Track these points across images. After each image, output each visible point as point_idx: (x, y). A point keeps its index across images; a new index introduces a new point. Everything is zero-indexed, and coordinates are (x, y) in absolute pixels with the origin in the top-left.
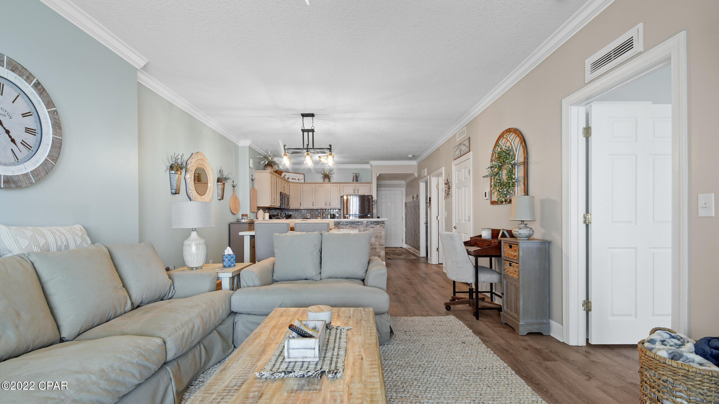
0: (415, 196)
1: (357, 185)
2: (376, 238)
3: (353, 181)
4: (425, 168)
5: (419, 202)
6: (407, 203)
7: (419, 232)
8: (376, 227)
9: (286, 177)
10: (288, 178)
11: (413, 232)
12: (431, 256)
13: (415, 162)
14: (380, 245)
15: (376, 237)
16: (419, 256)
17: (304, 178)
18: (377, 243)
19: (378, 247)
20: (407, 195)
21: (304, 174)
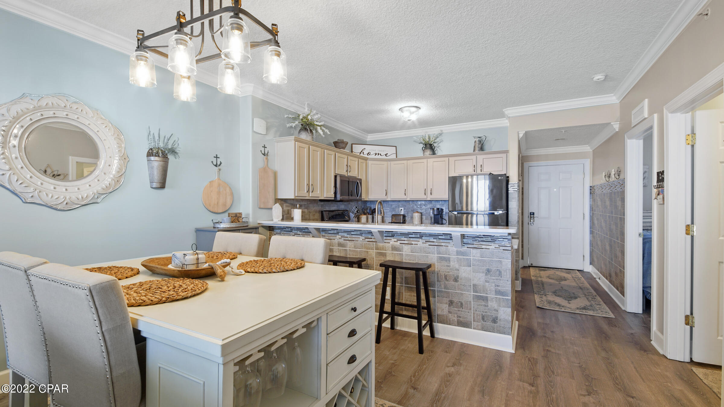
0: (613, 173)
1: (481, 157)
2: (486, 274)
3: (474, 151)
4: (644, 99)
5: (622, 184)
6: (594, 187)
7: (623, 253)
8: (488, 247)
9: (366, 152)
10: (368, 153)
11: (608, 247)
12: (661, 329)
13: (614, 98)
14: (498, 292)
15: (488, 271)
16: (623, 309)
17: (395, 153)
18: (490, 287)
19: (492, 295)
20: (594, 173)
21: (396, 147)
